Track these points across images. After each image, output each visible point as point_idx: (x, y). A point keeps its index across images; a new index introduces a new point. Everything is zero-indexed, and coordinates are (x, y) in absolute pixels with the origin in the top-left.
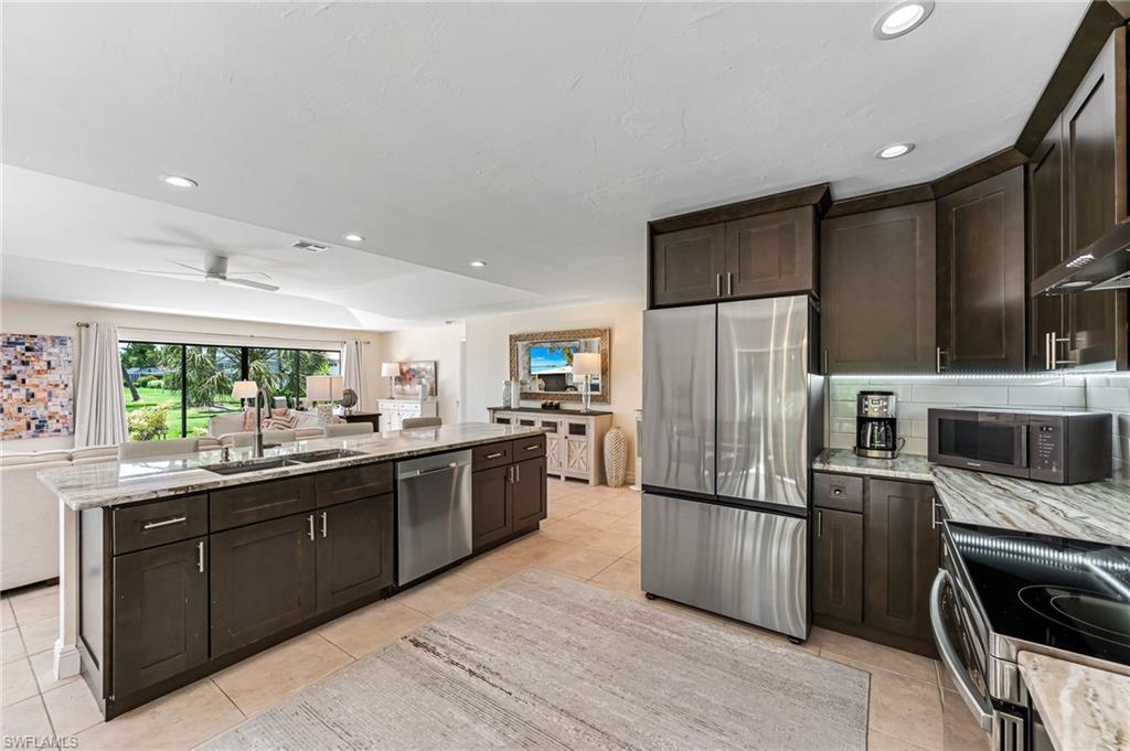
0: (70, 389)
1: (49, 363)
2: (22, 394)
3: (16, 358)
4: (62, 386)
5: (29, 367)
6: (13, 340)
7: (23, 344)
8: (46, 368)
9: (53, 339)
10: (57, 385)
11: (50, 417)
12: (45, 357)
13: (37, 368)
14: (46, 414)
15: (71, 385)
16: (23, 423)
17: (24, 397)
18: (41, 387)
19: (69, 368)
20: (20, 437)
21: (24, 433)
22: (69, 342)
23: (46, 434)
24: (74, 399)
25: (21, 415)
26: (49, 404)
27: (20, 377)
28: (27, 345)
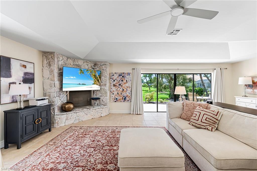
0: (131, 88)
1: (127, 80)
2: (121, 90)
3: (121, 79)
4: (129, 87)
5: (123, 82)
6: (120, 74)
7: (122, 75)
8: (126, 82)
9: (128, 73)
10: (128, 87)
11: (127, 96)
12: (126, 79)
13: (124, 82)
14: (126, 95)
15: (131, 87)
16: (122, 98)
17: (122, 90)
18: (125, 87)
19: (131, 82)
20: (121, 101)
21: (122, 100)
22: (130, 74)
23: (126, 101)
24: (131, 91)
25: (121, 95)
26: (127, 92)
27: (121, 85)
28: (123, 75)
